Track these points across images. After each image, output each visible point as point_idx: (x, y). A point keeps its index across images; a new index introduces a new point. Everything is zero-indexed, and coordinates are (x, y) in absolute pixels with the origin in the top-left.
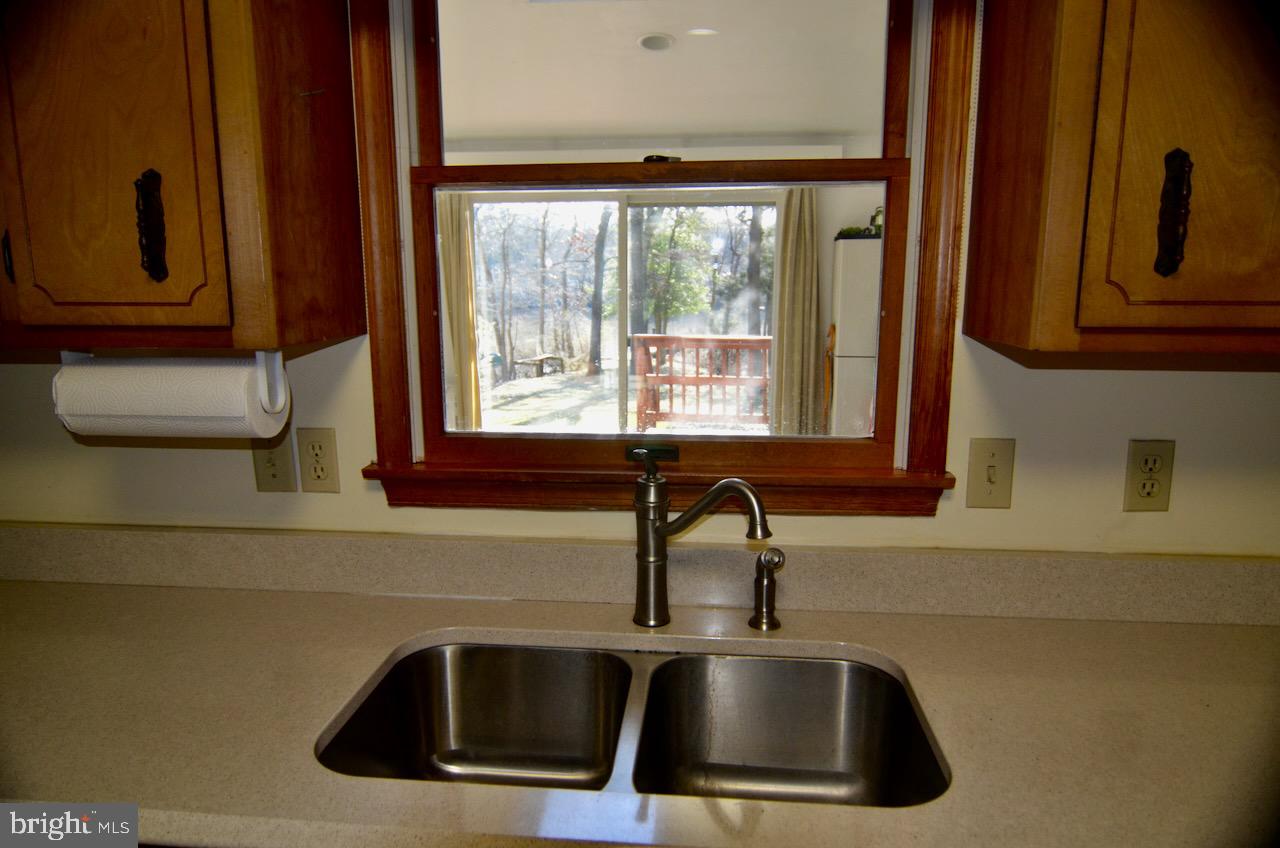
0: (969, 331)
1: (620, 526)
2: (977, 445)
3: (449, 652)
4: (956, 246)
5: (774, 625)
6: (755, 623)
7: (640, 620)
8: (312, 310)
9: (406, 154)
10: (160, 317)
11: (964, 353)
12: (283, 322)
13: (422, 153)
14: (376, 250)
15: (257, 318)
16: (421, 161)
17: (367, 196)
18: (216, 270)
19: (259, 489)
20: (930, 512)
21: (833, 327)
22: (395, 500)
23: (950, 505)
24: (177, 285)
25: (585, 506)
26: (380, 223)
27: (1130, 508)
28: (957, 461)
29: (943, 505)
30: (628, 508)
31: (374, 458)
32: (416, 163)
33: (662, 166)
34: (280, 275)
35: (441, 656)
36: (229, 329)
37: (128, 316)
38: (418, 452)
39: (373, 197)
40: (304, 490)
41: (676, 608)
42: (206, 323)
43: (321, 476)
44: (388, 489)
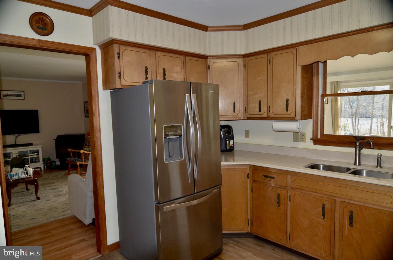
1: (352, 150)
3: (321, 166)
5: (380, 167)
6: (377, 167)
7: (355, 164)
8: (305, 115)
9: (321, 92)
10: (287, 116)
12: (302, 117)
13: (323, 92)
14: (315, 107)
15: (298, 116)
16: (323, 93)
17: (314, 99)
18: (294, 110)
19: (294, 141)
22: (315, 144)
24: (289, 112)
26: (316, 103)
30: (353, 147)
31: (312, 137)
32: (322, 94)
33: (364, 92)
34: (302, 111)
35: (320, 166)
36: (295, 117)
37: (283, 116)
38: (319, 137)
39: (315, 99)
40: (301, 142)
41: (362, 163)
42: (292, 116)
43: (303, 140)
44: (314, 142)
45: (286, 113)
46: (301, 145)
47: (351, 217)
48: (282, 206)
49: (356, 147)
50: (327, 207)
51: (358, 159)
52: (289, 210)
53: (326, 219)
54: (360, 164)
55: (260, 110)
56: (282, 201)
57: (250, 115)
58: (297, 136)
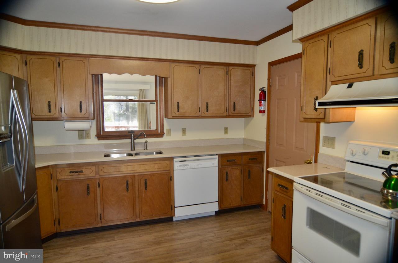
0: (165, 117)
1: (129, 141)
2: (167, 129)
4: (163, 109)
5: (147, 149)
6: (145, 149)
7: (132, 150)
9: (100, 98)
10: (81, 116)
11: (165, 120)
15: (91, 117)
19: (79, 139)
20: (163, 137)
21: (151, 122)
22: (99, 140)
23: (165, 136)
24: (83, 113)
25: (123, 139)
27: (183, 135)
28: (165, 131)
29: (164, 136)
31: (96, 134)
33: (131, 100)
36: (88, 118)
37: (77, 116)
38: (102, 133)
40: (86, 139)
41: (135, 149)
42: (86, 117)
43: (88, 137)
44: (98, 138)
45: (80, 113)
46: (87, 142)
47: (146, 183)
48: (92, 194)
49: (131, 138)
50: (130, 181)
51: (133, 145)
52: (98, 195)
53: (129, 191)
54: (134, 150)
55: (50, 112)
56: (91, 189)
57: (35, 115)
58: (83, 134)
